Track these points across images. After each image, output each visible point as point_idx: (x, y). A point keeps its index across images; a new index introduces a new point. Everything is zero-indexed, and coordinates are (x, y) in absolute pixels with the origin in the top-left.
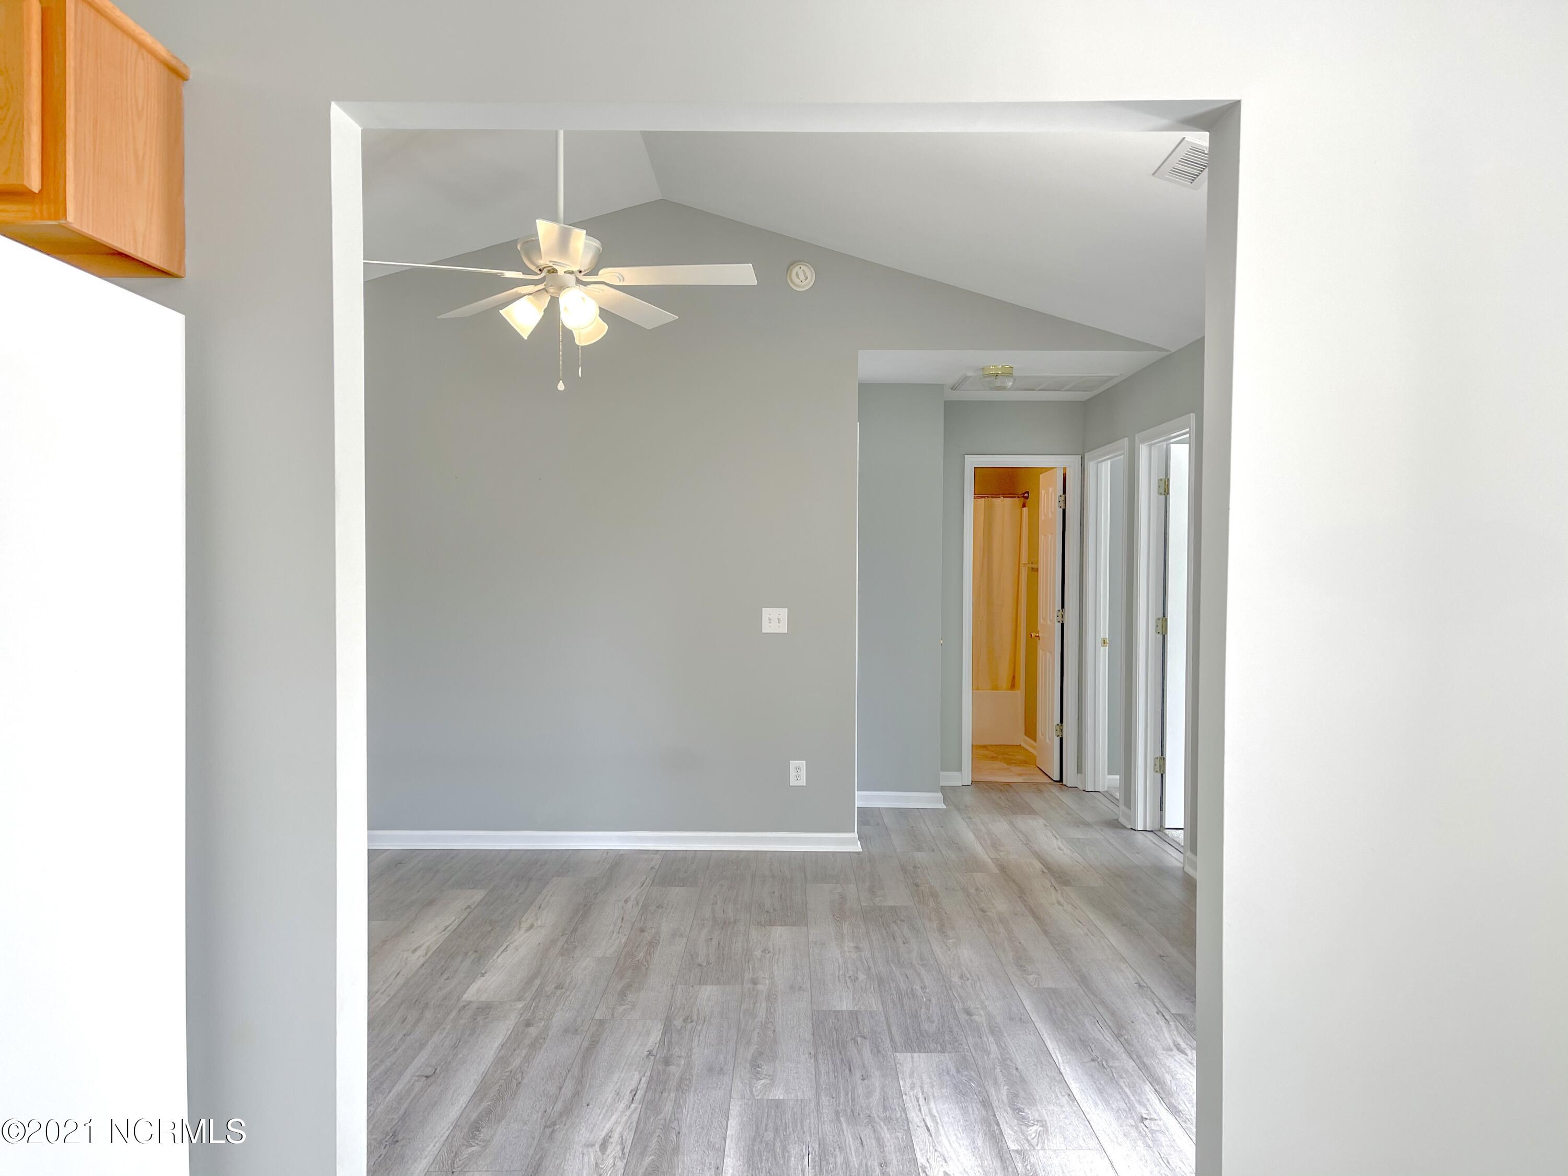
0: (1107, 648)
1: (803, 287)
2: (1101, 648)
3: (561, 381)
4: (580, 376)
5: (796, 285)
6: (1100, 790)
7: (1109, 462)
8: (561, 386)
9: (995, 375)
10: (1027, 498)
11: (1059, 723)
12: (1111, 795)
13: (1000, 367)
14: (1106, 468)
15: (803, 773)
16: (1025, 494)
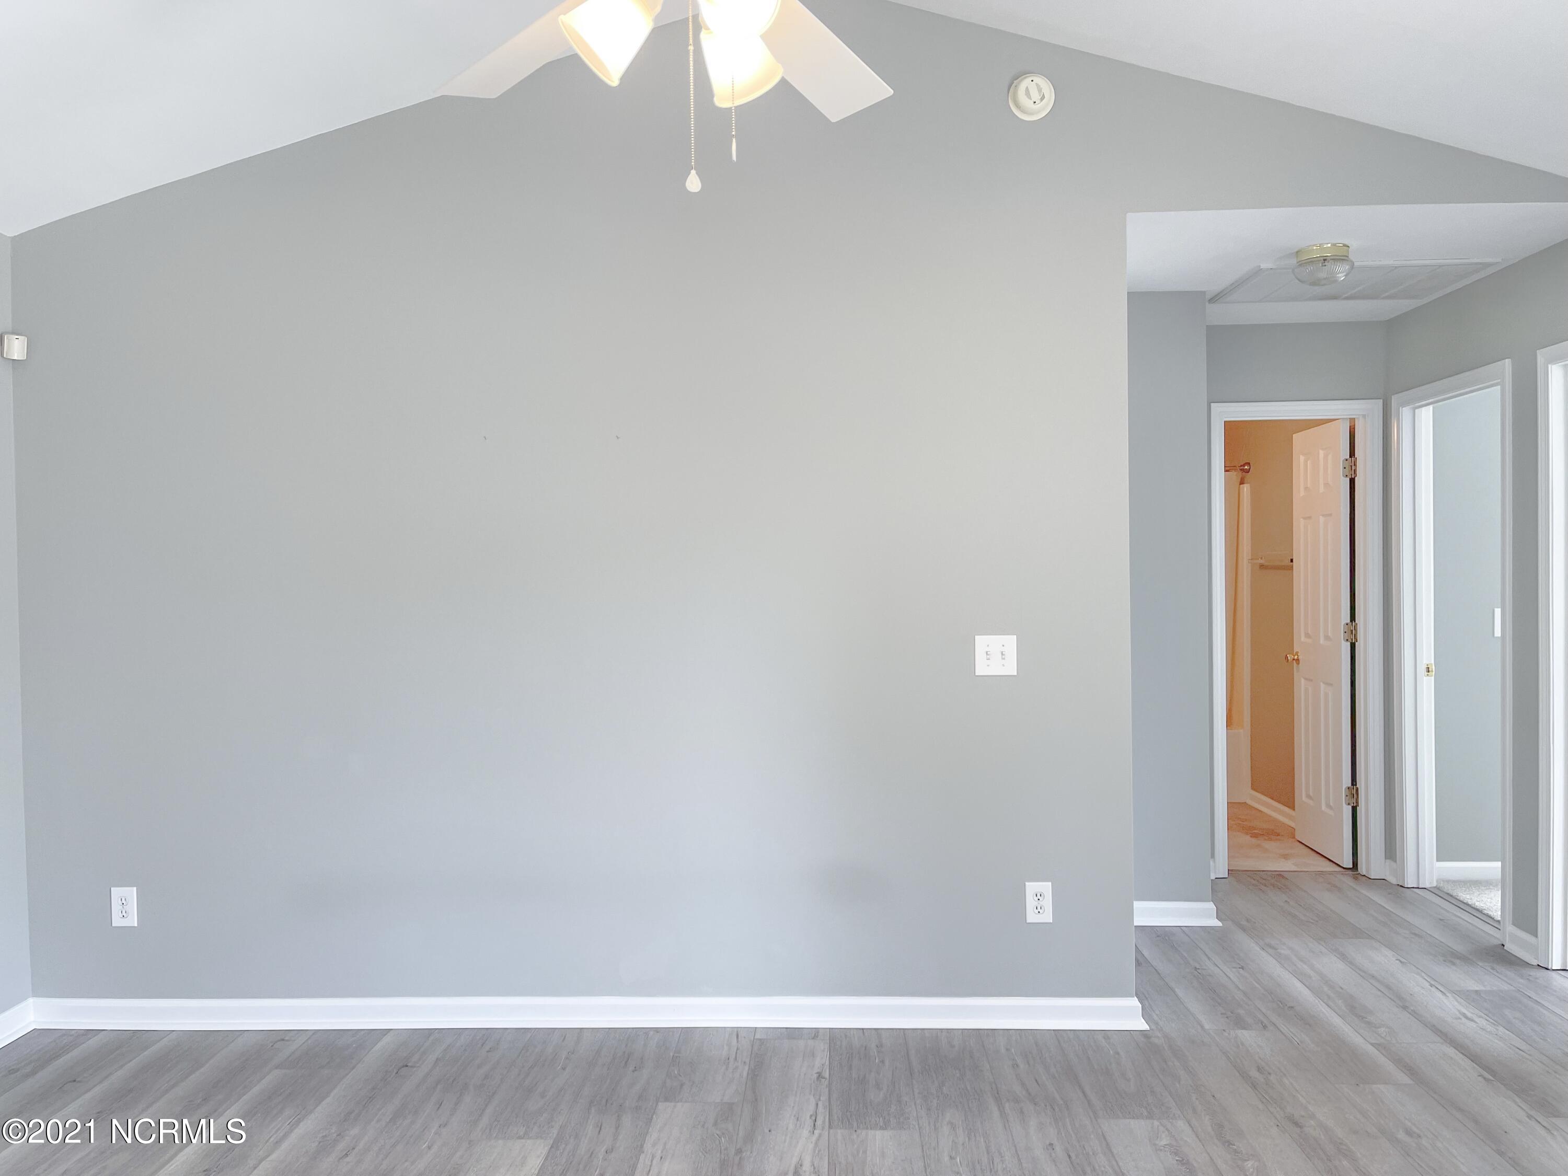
0: (1433, 678)
1: (1038, 112)
2: (1425, 677)
3: (693, 172)
4: (734, 158)
5: (1024, 111)
6: (1427, 885)
7: (1431, 407)
8: (693, 183)
9: (1322, 258)
10: (1248, 471)
11: (1350, 785)
12: (1448, 894)
13: (1329, 245)
14: (1426, 415)
15: (1048, 903)
16: (1244, 465)
